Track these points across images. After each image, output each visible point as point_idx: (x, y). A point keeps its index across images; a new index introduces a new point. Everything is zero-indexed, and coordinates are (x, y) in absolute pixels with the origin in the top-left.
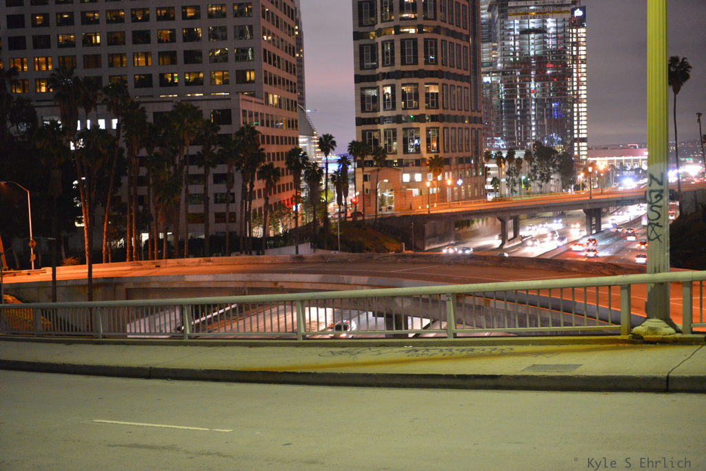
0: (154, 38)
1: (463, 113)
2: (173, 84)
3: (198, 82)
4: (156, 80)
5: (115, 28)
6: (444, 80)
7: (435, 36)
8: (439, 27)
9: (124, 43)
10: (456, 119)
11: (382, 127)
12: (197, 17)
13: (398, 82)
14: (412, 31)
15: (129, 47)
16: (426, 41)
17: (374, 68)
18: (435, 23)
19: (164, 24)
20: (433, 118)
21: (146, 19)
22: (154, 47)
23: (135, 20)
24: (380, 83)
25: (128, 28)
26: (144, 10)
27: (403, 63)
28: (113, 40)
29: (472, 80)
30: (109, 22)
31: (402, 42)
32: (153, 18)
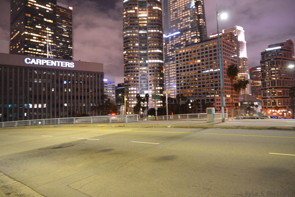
0: (206, 86)
2: (209, 94)
3: (212, 94)
4: (206, 93)
5: (200, 85)
7: (281, 79)
8: (281, 77)
9: (201, 87)
11: (267, 100)
12: (213, 82)
13: (271, 90)
14: (275, 79)
15: (202, 88)
16: (278, 81)
17: (266, 87)
18: (280, 77)
19: (208, 84)
20: (280, 98)
21: (204, 83)
22: (206, 88)
23: (203, 83)
24: (267, 90)
25: (202, 84)
26: (204, 81)
27: (272, 86)
28: (199, 87)
30: (199, 83)
31: (272, 81)
32: (205, 83)
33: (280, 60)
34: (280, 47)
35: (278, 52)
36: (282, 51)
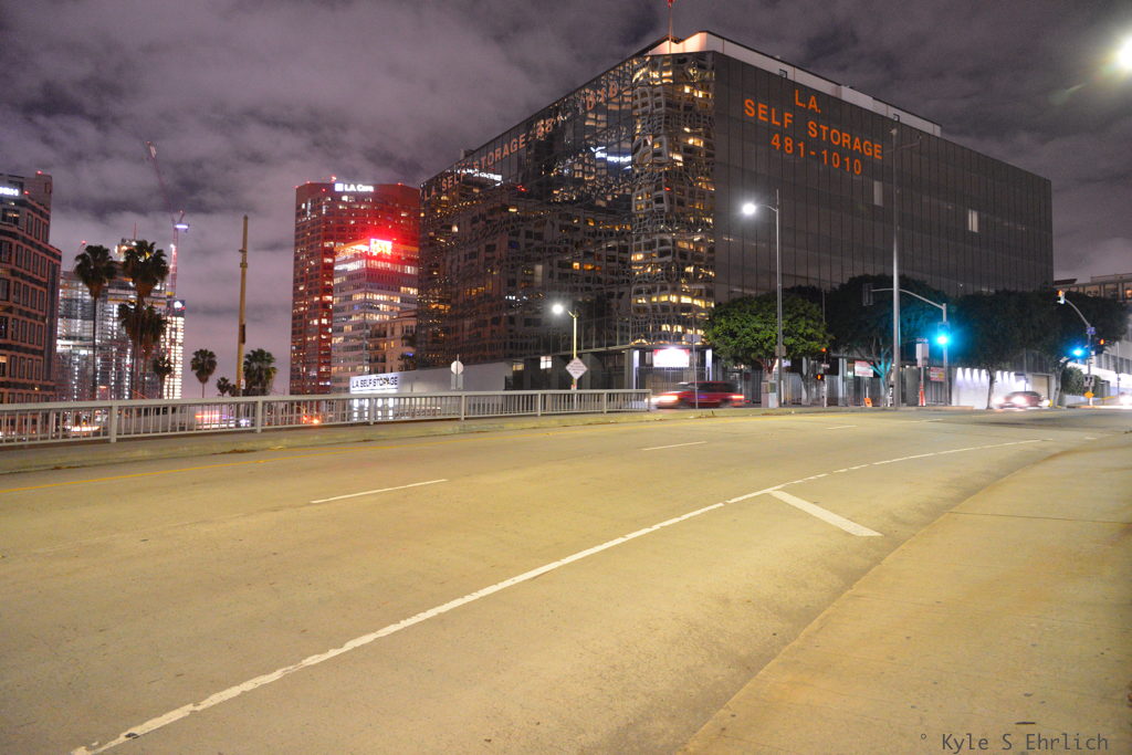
1: (34, 381)
6: (14, 353)
10: (24, 386)
29: (46, 353)
33: (11, 240)
34: (14, 192)
35: (6, 206)
36: (21, 209)
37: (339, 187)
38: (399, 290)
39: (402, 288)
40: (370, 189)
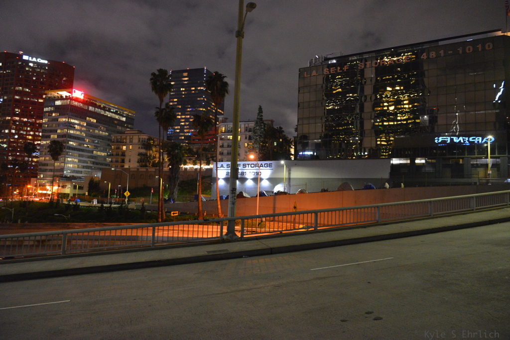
37: (25, 57)
38: (86, 119)
39: (87, 118)
40: (46, 62)
